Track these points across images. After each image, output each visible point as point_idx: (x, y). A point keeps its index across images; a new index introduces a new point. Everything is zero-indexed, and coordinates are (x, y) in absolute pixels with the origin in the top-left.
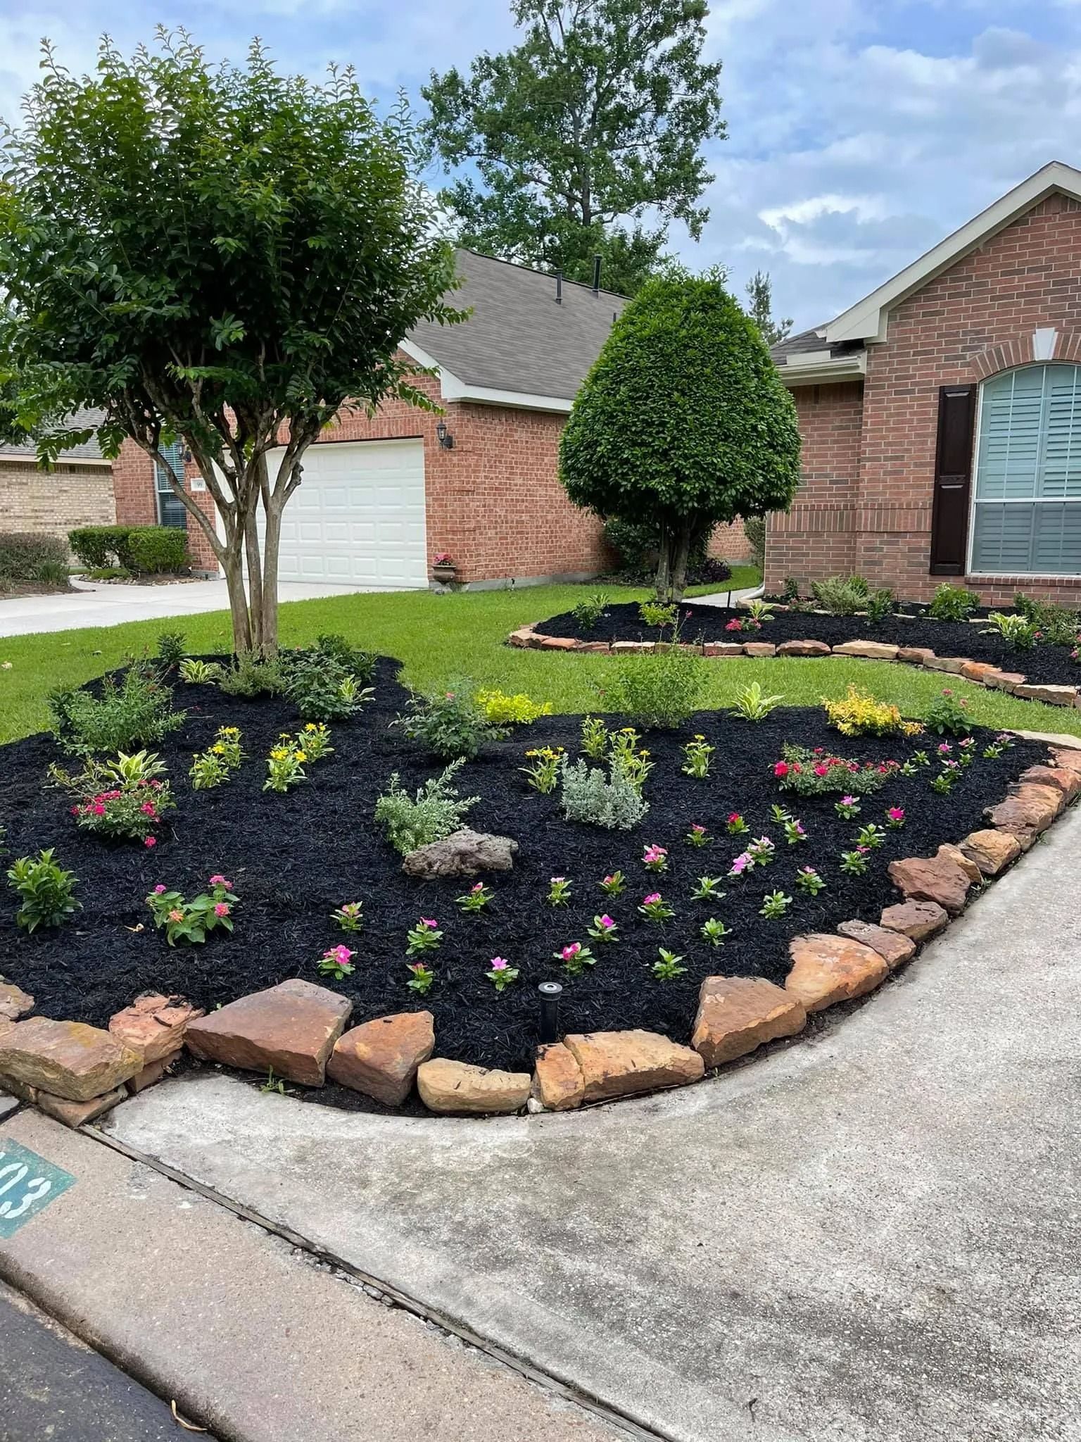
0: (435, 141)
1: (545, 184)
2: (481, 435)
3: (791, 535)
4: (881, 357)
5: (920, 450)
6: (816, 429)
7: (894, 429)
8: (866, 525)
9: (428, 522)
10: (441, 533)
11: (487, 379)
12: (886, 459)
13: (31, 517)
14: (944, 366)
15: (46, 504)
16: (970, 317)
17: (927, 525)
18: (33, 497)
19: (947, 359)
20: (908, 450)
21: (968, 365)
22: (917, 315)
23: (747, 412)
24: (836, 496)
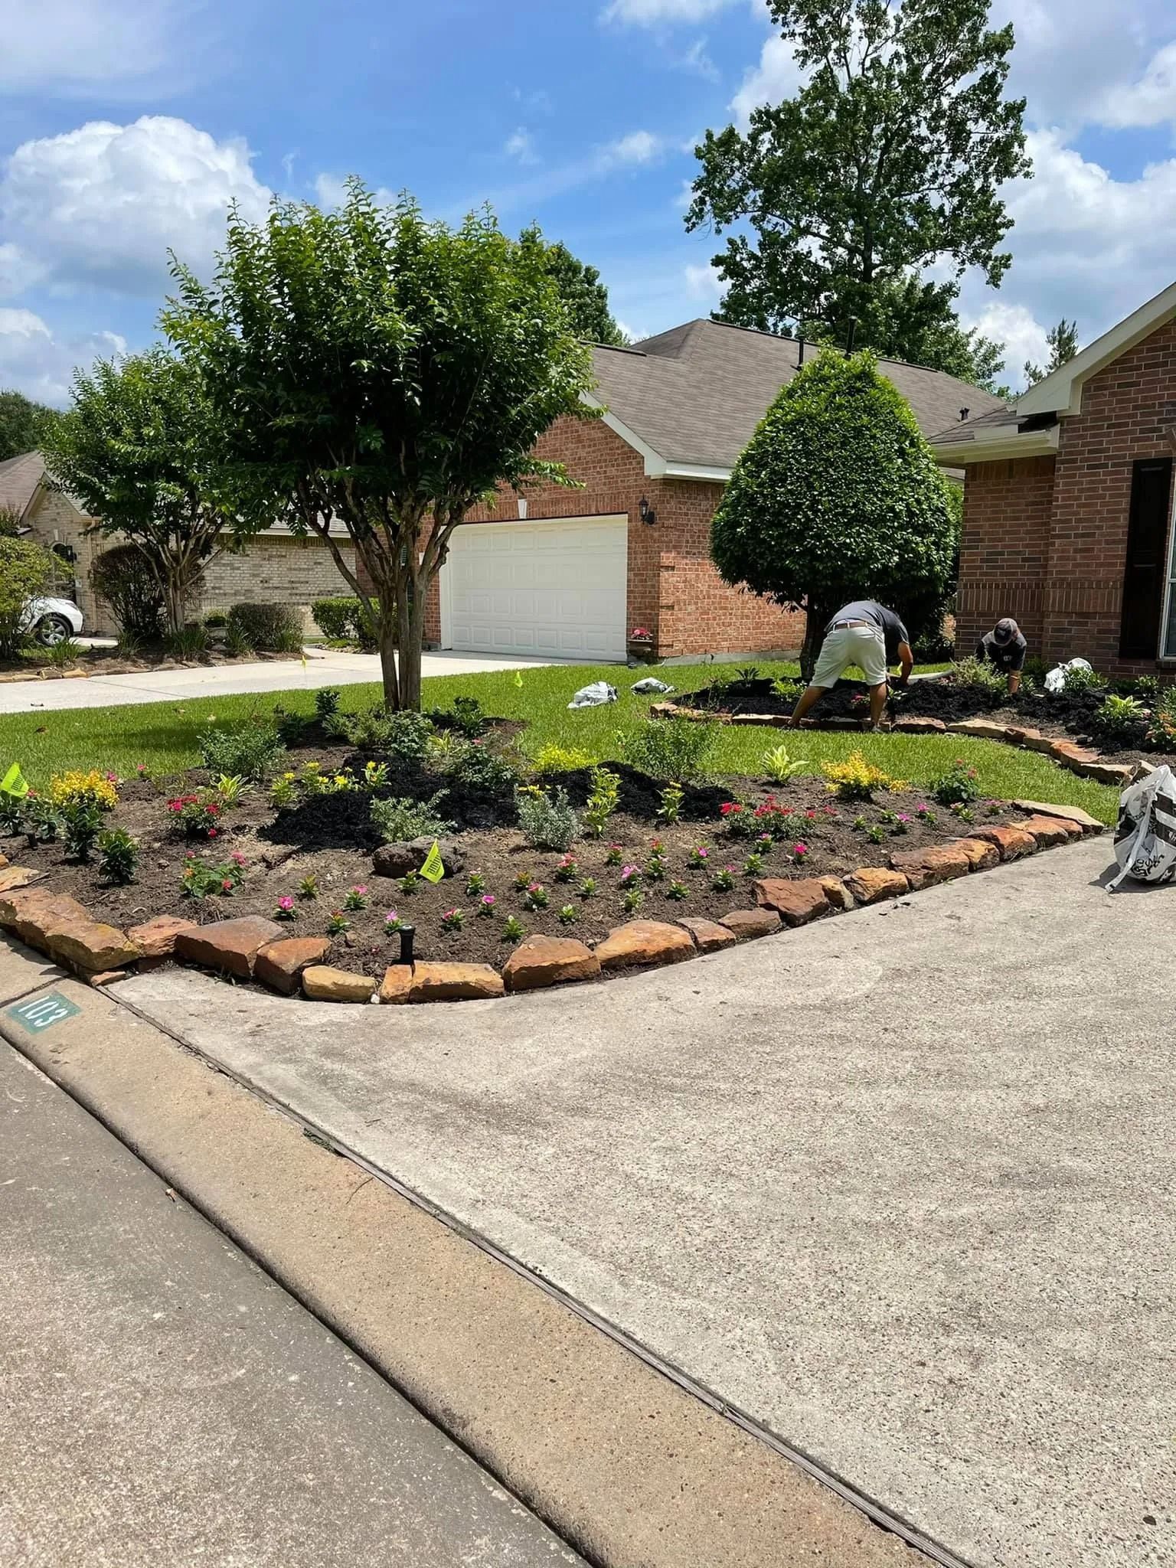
0: (707, 198)
1: (822, 237)
2: (684, 511)
3: (981, 615)
4: (1074, 430)
5: (1112, 527)
6: (1009, 505)
7: (1085, 505)
8: (1053, 605)
9: (628, 597)
10: (640, 608)
11: (692, 456)
12: (1076, 536)
13: (287, 588)
14: (1138, 440)
15: (302, 576)
16: (1166, 388)
17: (1117, 607)
18: (290, 569)
19: (1142, 431)
20: (1099, 528)
21: (1163, 437)
22: (1113, 387)
23: (886, 493)
24: (1027, 574)
